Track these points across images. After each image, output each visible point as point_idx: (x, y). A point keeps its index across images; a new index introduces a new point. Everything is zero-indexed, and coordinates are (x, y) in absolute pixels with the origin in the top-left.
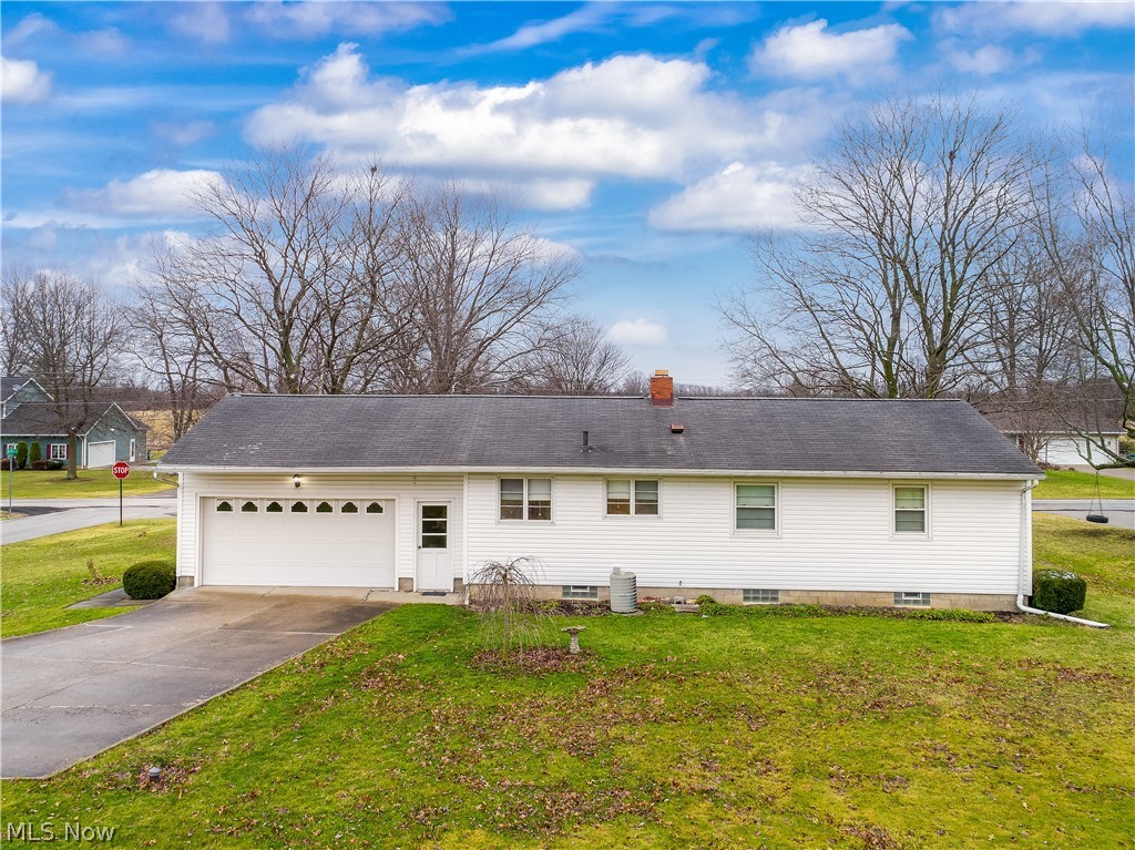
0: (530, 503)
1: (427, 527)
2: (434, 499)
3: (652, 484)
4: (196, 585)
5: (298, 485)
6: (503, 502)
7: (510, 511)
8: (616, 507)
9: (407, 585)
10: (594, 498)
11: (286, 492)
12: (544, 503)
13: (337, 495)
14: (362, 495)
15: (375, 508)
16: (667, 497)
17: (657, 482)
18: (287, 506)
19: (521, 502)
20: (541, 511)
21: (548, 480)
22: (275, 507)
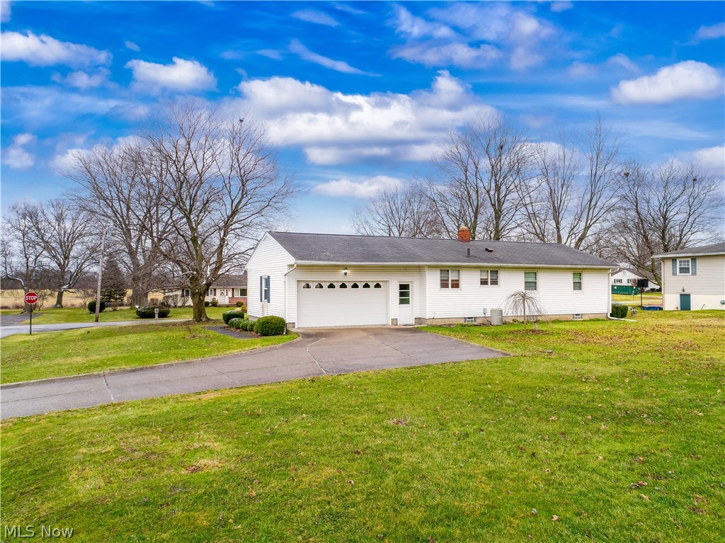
0: (452, 281)
1: (402, 294)
2: (405, 281)
3: (495, 272)
4: (296, 327)
5: (346, 274)
6: (441, 280)
7: (444, 284)
8: (484, 282)
9: (395, 322)
10: (476, 277)
11: (339, 277)
12: (456, 281)
13: (361, 278)
14: (372, 278)
15: (378, 286)
16: (502, 276)
17: (497, 271)
18: (337, 285)
19: (448, 280)
20: (456, 285)
21: (458, 269)
22: (331, 286)
